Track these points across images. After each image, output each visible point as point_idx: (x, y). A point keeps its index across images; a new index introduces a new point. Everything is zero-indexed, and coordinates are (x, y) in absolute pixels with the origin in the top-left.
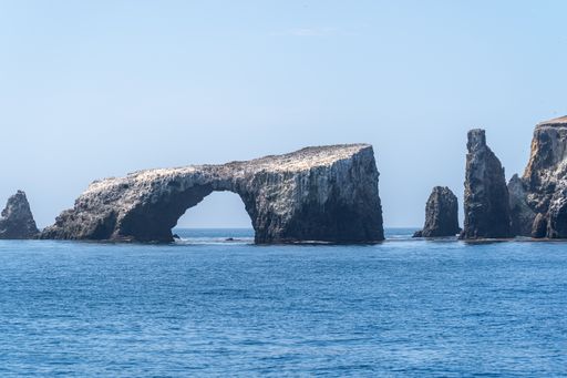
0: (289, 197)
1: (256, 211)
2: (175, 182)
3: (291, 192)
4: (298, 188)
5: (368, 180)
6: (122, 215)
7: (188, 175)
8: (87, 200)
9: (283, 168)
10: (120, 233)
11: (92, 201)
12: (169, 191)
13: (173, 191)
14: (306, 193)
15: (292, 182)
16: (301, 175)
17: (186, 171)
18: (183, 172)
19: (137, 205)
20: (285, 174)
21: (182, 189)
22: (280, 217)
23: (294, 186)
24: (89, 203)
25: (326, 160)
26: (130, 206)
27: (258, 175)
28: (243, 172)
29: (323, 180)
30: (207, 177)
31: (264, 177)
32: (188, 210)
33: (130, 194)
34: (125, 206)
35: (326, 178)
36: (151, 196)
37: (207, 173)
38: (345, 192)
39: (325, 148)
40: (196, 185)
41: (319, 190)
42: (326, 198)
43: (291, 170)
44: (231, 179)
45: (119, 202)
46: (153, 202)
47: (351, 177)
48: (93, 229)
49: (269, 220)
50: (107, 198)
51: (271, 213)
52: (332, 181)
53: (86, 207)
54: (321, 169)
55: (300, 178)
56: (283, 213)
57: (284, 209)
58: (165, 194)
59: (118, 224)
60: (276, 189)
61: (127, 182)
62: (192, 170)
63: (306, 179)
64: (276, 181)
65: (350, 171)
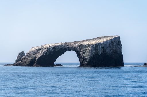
0: (89, 52)
1: (80, 57)
2: (55, 48)
3: (89, 51)
4: (92, 49)
5: (117, 47)
6: (37, 58)
7: (59, 46)
8: (28, 54)
9: (87, 43)
10: (36, 64)
11: (30, 54)
12: (53, 51)
13: (54, 51)
14: (94, 51)
15: (90, 48)
16: (92, 45)
17: (59, 44)
18: (57, 45)
19: (42, 55)
20: (88, 45)
21: (57, 50)
22: (86, 59)
23: (90, 49)
24: (29, 54)
25: (102, 41)
26: (40, 55)
27: (80, 45)
28: (76, 45)
29: (100, 47)
30: (65, 46)
31: (82, 46)
32: (59, 57)
33: (41, 51)
34: (39, 55)
35: (101, 46)
36: (47, 52)
37: (65, 45)
38: (108, 51)
39: (103, 37)
40: (61, 49)
41: (99, 50)
42: (101, 53)
43: (90, 44)
44: (73, 47)
45: (38, 54)
46: (47, 54)
47: (110, 46)
48: (29, 62)
49: (83, 60)
50: (34, 53)
51: (84, 57)
52: (103, 47)
53: (28, 56)
54: (99, 43)
55: (92, 46)
56: (87, 57)
57: (87, 56)
58: (51, 51)
59: (36, 61)
60: (85, 50)
61: (41, 48)
62: (60, 44)
63: (94, 47)
64: (85, 48)
65: (110, 44)
